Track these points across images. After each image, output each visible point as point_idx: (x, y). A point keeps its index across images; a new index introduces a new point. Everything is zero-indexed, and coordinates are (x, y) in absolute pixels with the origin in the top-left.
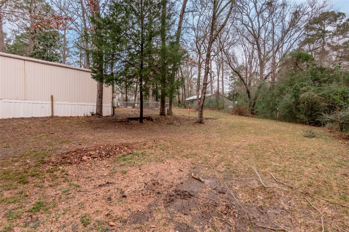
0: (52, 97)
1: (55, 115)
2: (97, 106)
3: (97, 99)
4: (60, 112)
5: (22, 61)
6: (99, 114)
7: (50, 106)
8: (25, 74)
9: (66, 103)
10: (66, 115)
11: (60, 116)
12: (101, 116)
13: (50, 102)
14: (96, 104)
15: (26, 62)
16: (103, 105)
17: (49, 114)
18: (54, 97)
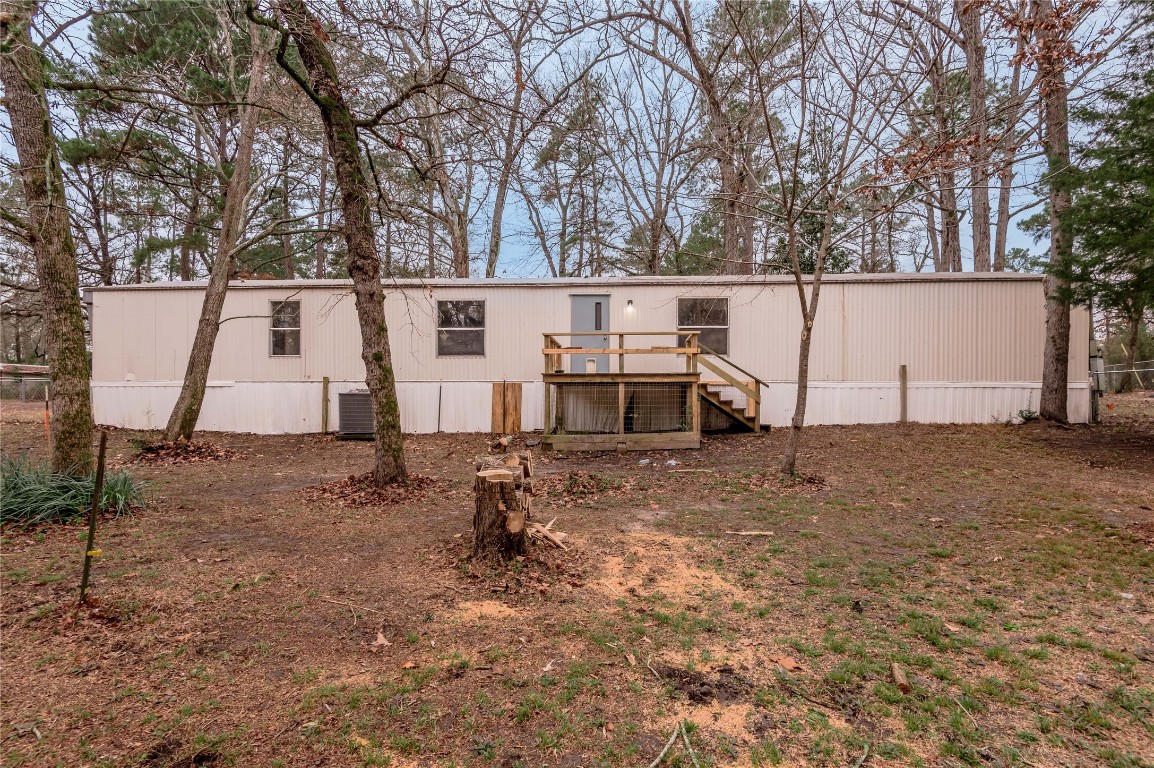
0: (904, 369)
1: (911, 418)
2: (1047, 390)
3: (1046, 367)
4: (925, 411)
5: (838, 286)
6: (1052, 415)
7: (898, 393)
8: (844, 317)
9: (939, 383)
10: (939, 420)
11: (921, 421)
12: (1065, 424)
13: (898, 384)
14: (1040, 385)
15: (846, 286)
16: (1069, 386)
17: (894, 417)
18: (908, 368)
